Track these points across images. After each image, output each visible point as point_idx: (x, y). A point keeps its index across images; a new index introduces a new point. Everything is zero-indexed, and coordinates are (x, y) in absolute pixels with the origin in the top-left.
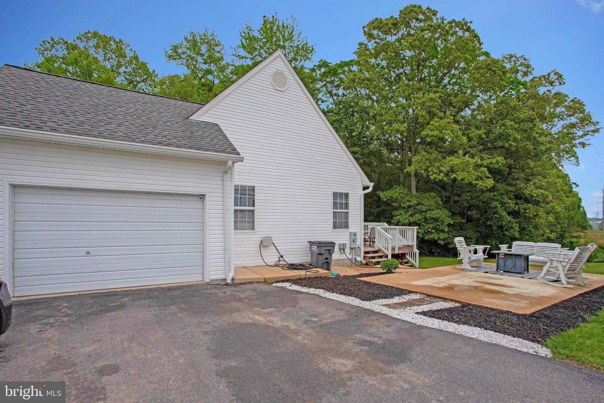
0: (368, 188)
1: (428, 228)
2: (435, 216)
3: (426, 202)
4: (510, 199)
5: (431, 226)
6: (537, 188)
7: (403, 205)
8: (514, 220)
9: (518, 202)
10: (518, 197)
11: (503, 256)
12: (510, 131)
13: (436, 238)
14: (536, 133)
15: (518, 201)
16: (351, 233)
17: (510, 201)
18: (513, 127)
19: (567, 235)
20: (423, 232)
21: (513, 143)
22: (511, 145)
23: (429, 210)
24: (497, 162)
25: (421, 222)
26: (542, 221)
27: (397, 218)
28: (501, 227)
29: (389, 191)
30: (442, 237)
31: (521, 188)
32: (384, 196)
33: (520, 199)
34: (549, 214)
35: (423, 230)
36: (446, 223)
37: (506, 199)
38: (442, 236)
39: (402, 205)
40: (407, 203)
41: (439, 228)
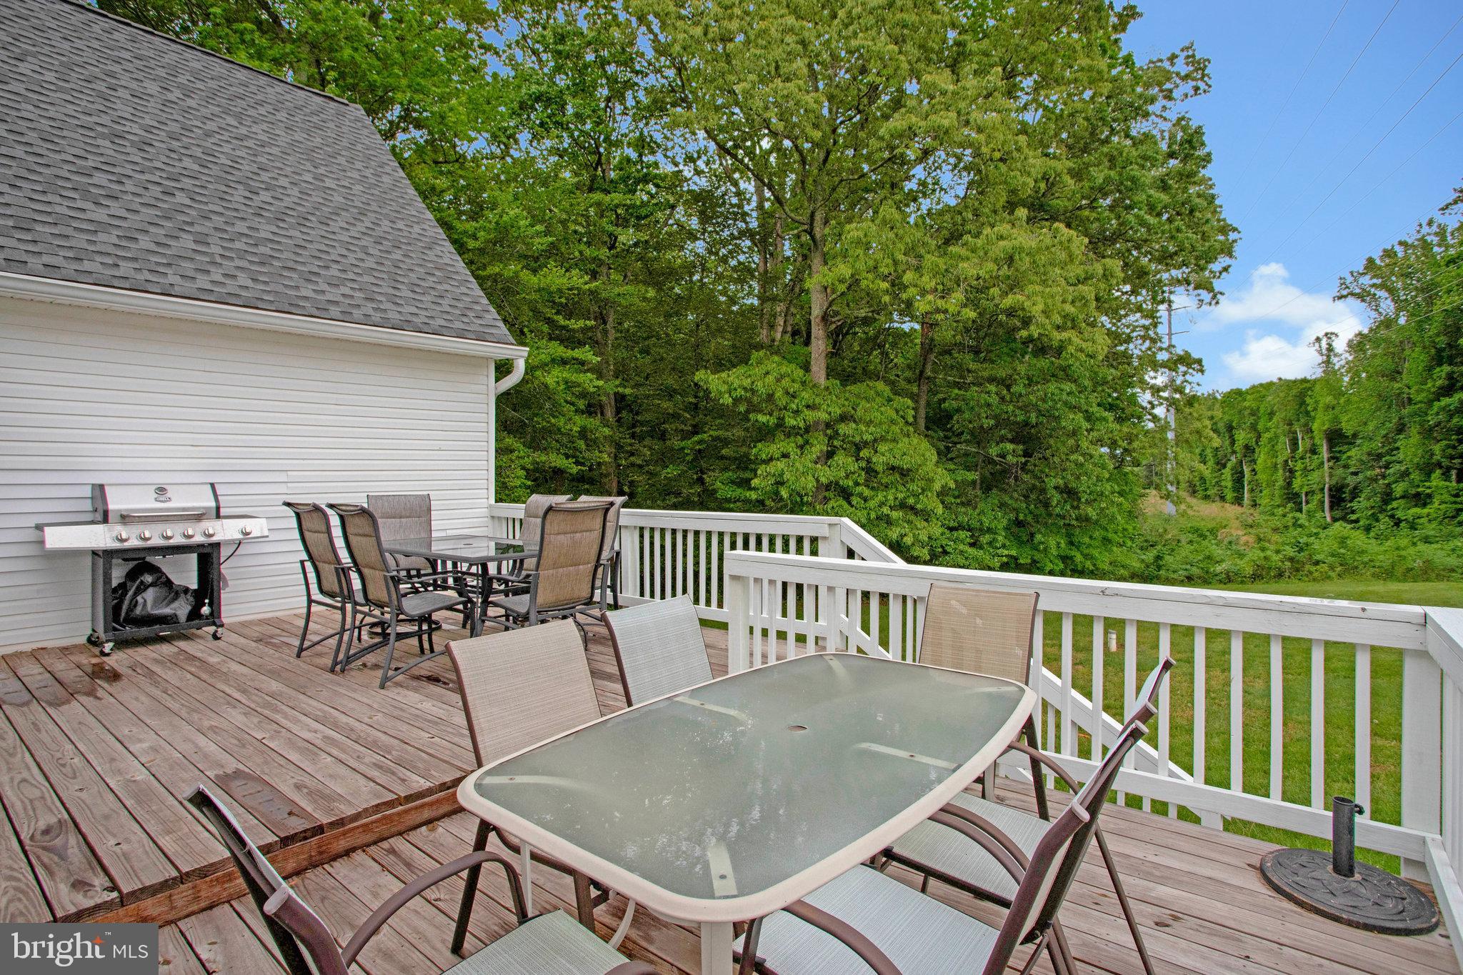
1: (882, 504)
5: (891, 497)
7: (791, 422)
23: (883, 439)
25: (857, 484)
27: (771, 468)
29: (741, 370)
32: (724, 388)
35: (865, 512)
36: (937, 486)
39: (787, 419)
40: (807, 412)
41: (917, 502)
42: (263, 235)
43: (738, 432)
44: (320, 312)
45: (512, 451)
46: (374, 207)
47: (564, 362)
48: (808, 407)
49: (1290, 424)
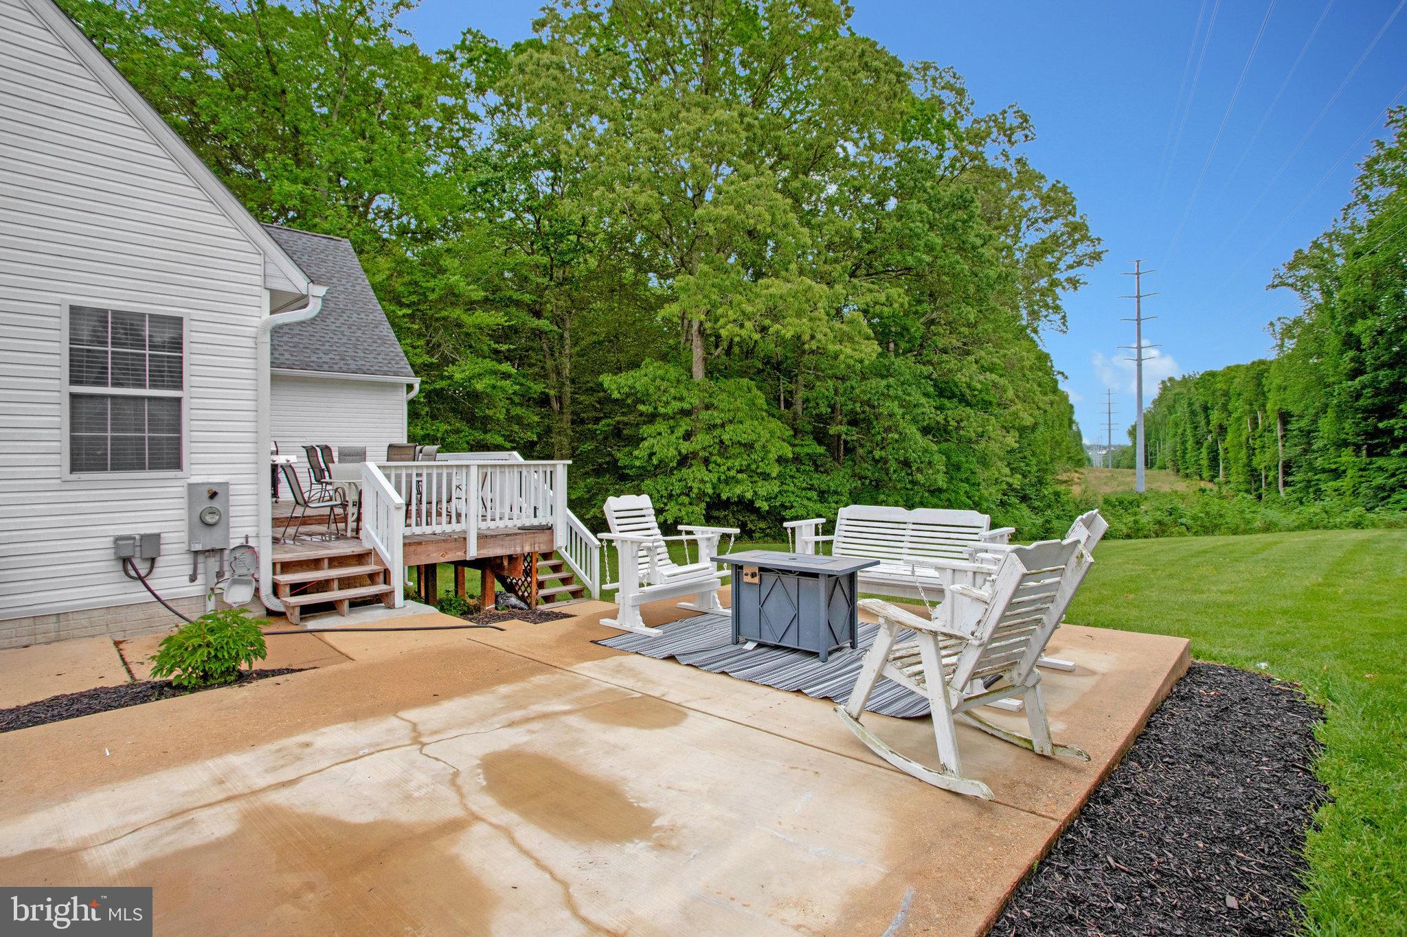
0: (300, 301)
1: (730, 469)
2: (744, 438)
3: (722, 400)
4: (926, 395)
5: (737, 464)
6: (984, 369)
7: (662, 410)
8: (935, 448)
9: (944, 405)
10: (945, 391)
11: (753, 575)
12: (918, 226)
13: (749, 495)
14: (976, 236)
15: (946, 402)
16: (191, 486)
17: (923, 400)
18: (924, 216)
19: (1049, 477)
20: (715, 481)
21: (924, 256)
22: (920, 261)
23: (731, 422)
24: (889, 302)
26: (994, 446)
28: (906, 463)
29: (627, 374)
30: (762, 492)
31: (950, 371)
32: (615, 387)
33: (949, 398)
34: (1008, 432)
35: (716, 475)
36: (773, 456)
37: (916, 396)
38: (764, 488)
40: (673, 403)
41: (757, 468)
42: (295, 332)
43: (631, 418)
44: (319, 368)
45: (461, 432)
46: (350, 307)
47: (495, 373)
48: (675, 398)
49: (1251, 405)
